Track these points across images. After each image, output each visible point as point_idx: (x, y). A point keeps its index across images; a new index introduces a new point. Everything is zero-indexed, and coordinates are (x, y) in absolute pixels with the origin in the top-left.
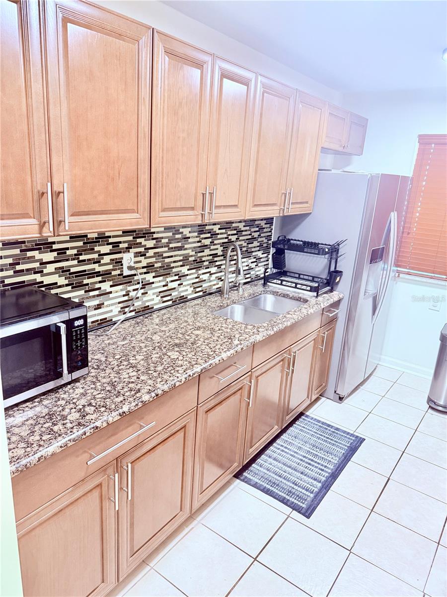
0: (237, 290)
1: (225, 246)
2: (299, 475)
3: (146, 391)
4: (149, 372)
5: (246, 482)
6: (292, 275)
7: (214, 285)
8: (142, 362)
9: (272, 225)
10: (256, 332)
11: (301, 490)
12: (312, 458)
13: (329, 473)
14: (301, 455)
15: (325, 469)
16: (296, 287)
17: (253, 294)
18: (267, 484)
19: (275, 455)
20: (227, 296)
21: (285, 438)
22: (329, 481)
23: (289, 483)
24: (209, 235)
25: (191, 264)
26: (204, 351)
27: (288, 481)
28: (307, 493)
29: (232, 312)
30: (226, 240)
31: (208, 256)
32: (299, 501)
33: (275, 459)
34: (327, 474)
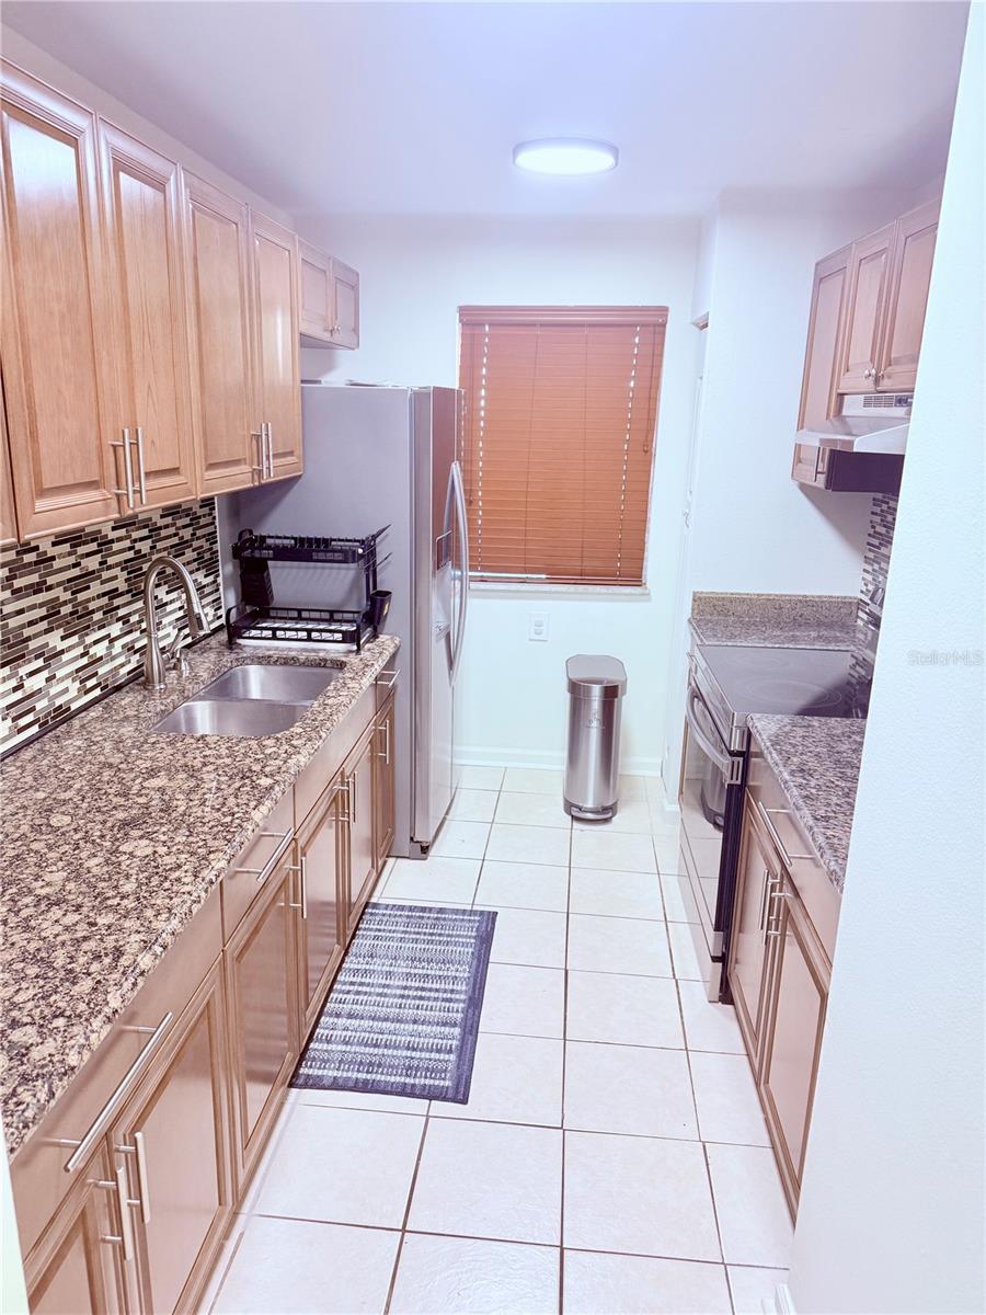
0: (174, 668)
1: (133, 568)
2: (410, 1027)
3: (136, 946)
4: (109, 902)
5: (311, 1087)
6: (284, 614)
7: (122, 665)
8: (71, 886)
9: (214, 508)
10: (291, 750)
11: (427, 1055)
12: (421, 984)
13: (464, 1001)
14: (398, 987)
15: (453, 996)
16: (309, 639)
17: (219, 671)
18: (358, 1071)
19: (347, 1008)
20: (162, 686)
21: (352, 966)
22: (470, 1015)
23: (399, 1053)
24: (93, 546)
25: (68, 623)
26: (206, 820)
27: (396, 1048)
28: (442, 1056)
29: (190, 721)
30: (131, 554)
31: (99, 597)
32: (434, 1079)
33: (350, 1016)
34: (462, 1005)
